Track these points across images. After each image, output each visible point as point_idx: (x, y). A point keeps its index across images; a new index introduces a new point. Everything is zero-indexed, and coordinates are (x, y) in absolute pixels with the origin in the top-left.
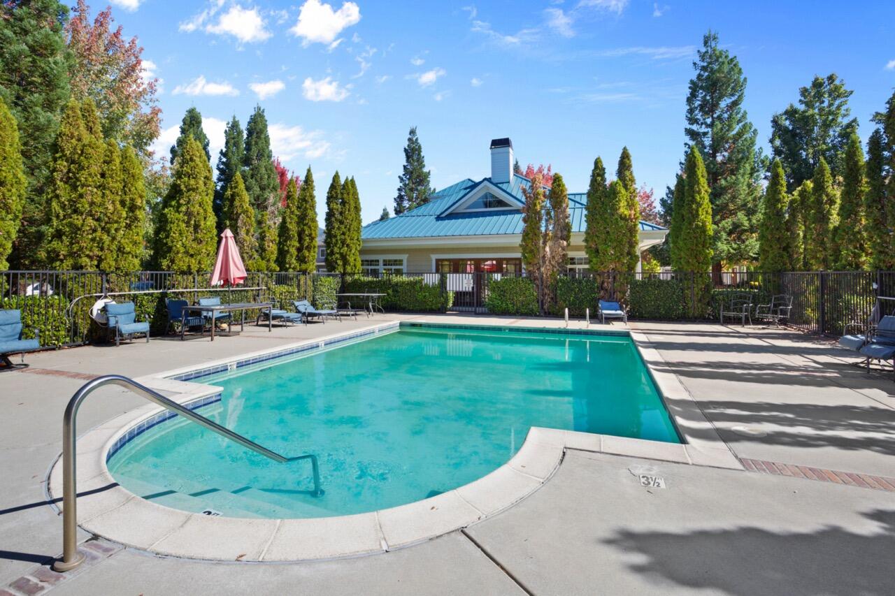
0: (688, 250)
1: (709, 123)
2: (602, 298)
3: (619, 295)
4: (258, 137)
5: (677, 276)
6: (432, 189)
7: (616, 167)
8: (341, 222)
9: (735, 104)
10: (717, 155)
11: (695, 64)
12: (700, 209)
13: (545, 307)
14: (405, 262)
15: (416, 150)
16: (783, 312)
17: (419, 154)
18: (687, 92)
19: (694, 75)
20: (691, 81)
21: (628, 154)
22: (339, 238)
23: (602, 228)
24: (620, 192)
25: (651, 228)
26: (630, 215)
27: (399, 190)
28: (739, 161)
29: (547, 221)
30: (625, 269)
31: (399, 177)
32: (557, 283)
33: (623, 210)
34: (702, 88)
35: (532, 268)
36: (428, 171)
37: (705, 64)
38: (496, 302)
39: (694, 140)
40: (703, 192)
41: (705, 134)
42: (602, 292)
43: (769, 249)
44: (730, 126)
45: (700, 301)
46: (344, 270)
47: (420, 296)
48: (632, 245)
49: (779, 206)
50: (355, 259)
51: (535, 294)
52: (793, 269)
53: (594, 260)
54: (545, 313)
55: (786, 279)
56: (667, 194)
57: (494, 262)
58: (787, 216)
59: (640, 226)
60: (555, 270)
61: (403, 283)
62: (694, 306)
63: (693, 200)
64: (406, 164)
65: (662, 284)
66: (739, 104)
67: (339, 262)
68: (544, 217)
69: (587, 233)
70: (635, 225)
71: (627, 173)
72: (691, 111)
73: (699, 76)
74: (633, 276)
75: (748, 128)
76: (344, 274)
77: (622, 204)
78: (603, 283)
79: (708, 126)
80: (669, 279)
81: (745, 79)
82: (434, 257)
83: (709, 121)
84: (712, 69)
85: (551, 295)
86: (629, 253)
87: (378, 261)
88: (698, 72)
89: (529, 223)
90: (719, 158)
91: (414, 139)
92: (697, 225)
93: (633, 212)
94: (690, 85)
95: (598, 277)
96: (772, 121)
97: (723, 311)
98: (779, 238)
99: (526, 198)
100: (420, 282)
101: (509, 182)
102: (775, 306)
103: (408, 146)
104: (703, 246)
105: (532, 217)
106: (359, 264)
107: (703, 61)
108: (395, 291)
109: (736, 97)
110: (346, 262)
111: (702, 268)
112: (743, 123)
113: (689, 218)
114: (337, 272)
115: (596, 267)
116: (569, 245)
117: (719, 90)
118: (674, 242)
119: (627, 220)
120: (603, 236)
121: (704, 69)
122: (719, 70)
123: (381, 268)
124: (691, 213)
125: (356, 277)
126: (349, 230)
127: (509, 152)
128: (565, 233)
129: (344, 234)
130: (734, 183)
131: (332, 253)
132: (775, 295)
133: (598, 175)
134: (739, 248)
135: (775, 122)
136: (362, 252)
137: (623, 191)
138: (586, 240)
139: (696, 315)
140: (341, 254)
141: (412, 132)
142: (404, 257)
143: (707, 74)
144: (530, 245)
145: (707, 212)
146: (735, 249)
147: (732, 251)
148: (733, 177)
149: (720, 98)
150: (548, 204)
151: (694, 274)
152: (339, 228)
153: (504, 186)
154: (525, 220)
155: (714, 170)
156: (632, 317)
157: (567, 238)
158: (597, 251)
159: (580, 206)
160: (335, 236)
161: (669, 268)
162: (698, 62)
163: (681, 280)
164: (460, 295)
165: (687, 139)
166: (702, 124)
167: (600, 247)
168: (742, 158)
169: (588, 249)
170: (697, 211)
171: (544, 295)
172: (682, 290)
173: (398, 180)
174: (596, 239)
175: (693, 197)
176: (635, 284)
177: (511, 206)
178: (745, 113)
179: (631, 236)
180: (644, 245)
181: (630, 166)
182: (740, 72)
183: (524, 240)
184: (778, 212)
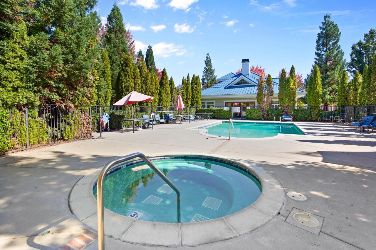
0: (313, 99)
1: (325, 50)
2: (284, 114)
3: (289, 113)
4: (150, 58)
5: (309, 107)
6: (215, 76)
7: (289, 72)
8: (196, 91)
9: (336, 43)
10: (328, 62)
11: (320, 27)
12: (318, 86)
13: (265, 117)
14: (214, 103)
15: (209, 61)
16: (343, 118)
17: (210, 63)
18: (317, 38)
19: (320, 31)
20: (319, 34)
21: (294, 67)
22: (195, 95)
23: (284, 92)
24: (291, 80)
25: (301, 92)
26: (294, 88)
27: (203, 76)
28: (336, 65)
29: (265, 90)
30: (292, 105)
31: (203, 71)
32: (269, 109)
33: (292, 86)
34: (322, 37)
35: (260, 105)
36: (214, 69)
37: (324, 27)
38: (248, 116)
39: (318, 57)
40: (319, 80)
41: (323, 55)
42: (284, 113)
43: (341, 99)
44: (333, 52)
45: (316, 115)
46: (197, 106)
47: (223, 114)
48: (294, 97)
49: (345, 85)
50: (200, 102)
51: (262, 113)
52: (348, 105)
53: (282, 102)
54: (265, 119)
55: (345, 108)
56: (307, 78)
57: (238, 103)
58: (347, 88)
59: (297, 91)
60: (268, 105)
61: (217, 110)
62: (314, 117)
63: (315, 83)
64: (205, 66)
65: (304, 110)
66: (337, 43)
67: (195, 103)
68: (264, 88)
69: (279, 93)
70: (296, 91)
71: (293, 74)
72: (318, 46)
73: (322, 32)
74: (294, 107)
75: (340, 53)
76: (196, 107)
77: (291, 84)
78: (284, 110)
79: (324, 51)
80: (306, 108)
81: (340, 33)
82: (225, 101)
83: (325, 49)
84: (327, 29)
85: (267, 113)
86: (293, 100)
87: (205, 103)
88: (321, 30)
89: (259, 90)
90: (328, 64)
91: (208, 57)
92: (316, 91)
93: (295, 87)
94: (318, 35)
95: (282, 108)
96: (352, 47)
97: (324, 118)
98: (344, 95)
99: (258, 82)
100: (223, 109)
101: (249, 75)
102: (341, 116)
103: (206, 60)
104: (318, 98)
105: (260, 88)
106: (201, 104)
107: (324, 26)
108: (214, 112)
109: (336, 40)
110: (197, 103)
111: (318, 105)
112: (338, 50)
113: (314, 89)
114: (195, 107)
115: (282, 105)
116: (273, 97)
117: (329, 38)
118: (309, 97)
119: (293, 90)
120: (285, 95)
121: (324, 29)
122: (330, 30)
123: (206, 105)
124: (315, 87)
125: (201, 108)
126: (198, 93)
127: (248, 64)
128: (272, 94)
129: (197, 94)
130: (333, 74)
131: (193, 100)
132: (341, 113)
133: (283, 75)
134: (334, 97)
135: (353, 48)
136: (202, 100)
137: (292, 80)
138: (279, 96)
139: (315, 120)
140: (196, 101)
141: (208, 54)
142: (214, 102)
143: (325, 31)
144: (260, 97)
145: (320, 87)
146: (332, 98)
147: (331, 98)
148: (333, 71)
149: (329, 41)
150: (265, 84)
151: (315, 106)
152: (195, 92)
153: (247, 76)
154: (258, 89)
155: (326, 69)
156: (294, 120)
157: (272, 95)
158: (282, 99)
159: (276, 84)
160: (194, 95)
161: (307, 105)
162: (321, 26)
163: (310, 109)
164: (235, 114)
165: (316, 57)
166: (322, 51)
167: (284, 98)
168: (337, 64)
169: (279, 98)
170: (317, 87)
171: (264, 113)
172: (311, 112)
173: (203, 73)
174: (282, 96)
175: (315, 82)
176: (295, 110)
177: (250, 84)
178: (340, 46)
179: (294, 94)
180: (298, 97)
181: (294, 72)
182: (338, 30)
183: (257, 96)
184: (344, 87)
